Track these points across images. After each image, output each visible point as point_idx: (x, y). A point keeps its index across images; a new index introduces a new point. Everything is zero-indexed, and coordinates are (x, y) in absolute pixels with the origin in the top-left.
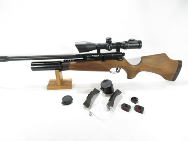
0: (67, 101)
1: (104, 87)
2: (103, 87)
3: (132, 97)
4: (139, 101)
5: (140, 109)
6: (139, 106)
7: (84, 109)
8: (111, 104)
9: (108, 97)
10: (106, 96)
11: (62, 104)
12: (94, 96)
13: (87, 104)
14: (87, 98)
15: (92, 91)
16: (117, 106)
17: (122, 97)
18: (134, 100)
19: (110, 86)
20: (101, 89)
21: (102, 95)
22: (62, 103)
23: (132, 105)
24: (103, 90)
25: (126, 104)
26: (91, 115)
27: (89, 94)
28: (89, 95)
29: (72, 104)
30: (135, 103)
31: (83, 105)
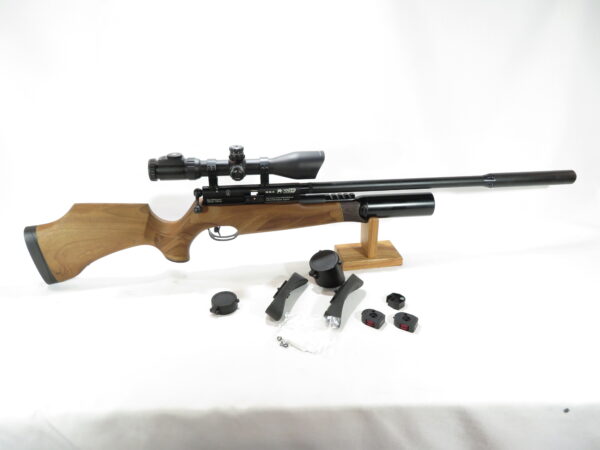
0: (224, 305)
1: (318, 270)
2: (316, 269)
3: (389, 293)
4: (406, 302)
5: (407, 323)
6: (406, 314)
7: (268, 324)
8: (335, 310)
9: (329, 295)
10: (324, 293)
11: (211, 313)
12: (293, 294)
13: (276, 312)
14: (274, 297)
15: (288, 280)
16: (352, 316)
17: (364, 294)
18: (395, 300)
19: (333, 267)
20: (311, 274)
21: (313, 290)
22: (211, 310)
23: (390, 313)
24: (316, 278)
25: (374, 311)
26: (286, 345)
27: (280, 286)
28: (279, 289)
29: (237, 311)
30: (397, 308)
31: (266, 315)
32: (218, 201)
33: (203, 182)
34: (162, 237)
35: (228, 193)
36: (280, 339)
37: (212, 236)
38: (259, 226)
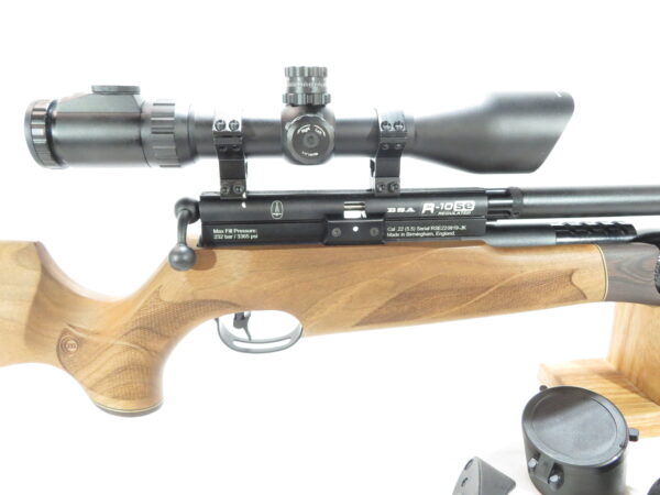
1: (562, 460)
32: (245, 233)
33: (204, 176)
34: (80, 342)
35: (277, 211)
37: (228, 340)
38: (366, 313)
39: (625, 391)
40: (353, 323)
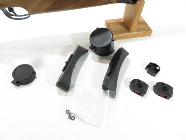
1: (96, 46)
10: (100, 61)
18: (153, 69)
19: (108, 43)
22: (13, 82)
24: (95, 51)
25: (139, 81)
27: (67, 60)
29: (35, 80)
36: (68, 112)
38: (46, 7)
39: (123, 28)
40: (44, 11)
